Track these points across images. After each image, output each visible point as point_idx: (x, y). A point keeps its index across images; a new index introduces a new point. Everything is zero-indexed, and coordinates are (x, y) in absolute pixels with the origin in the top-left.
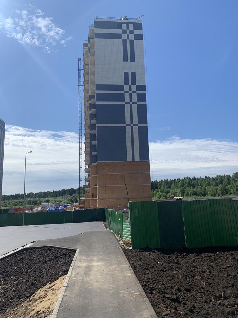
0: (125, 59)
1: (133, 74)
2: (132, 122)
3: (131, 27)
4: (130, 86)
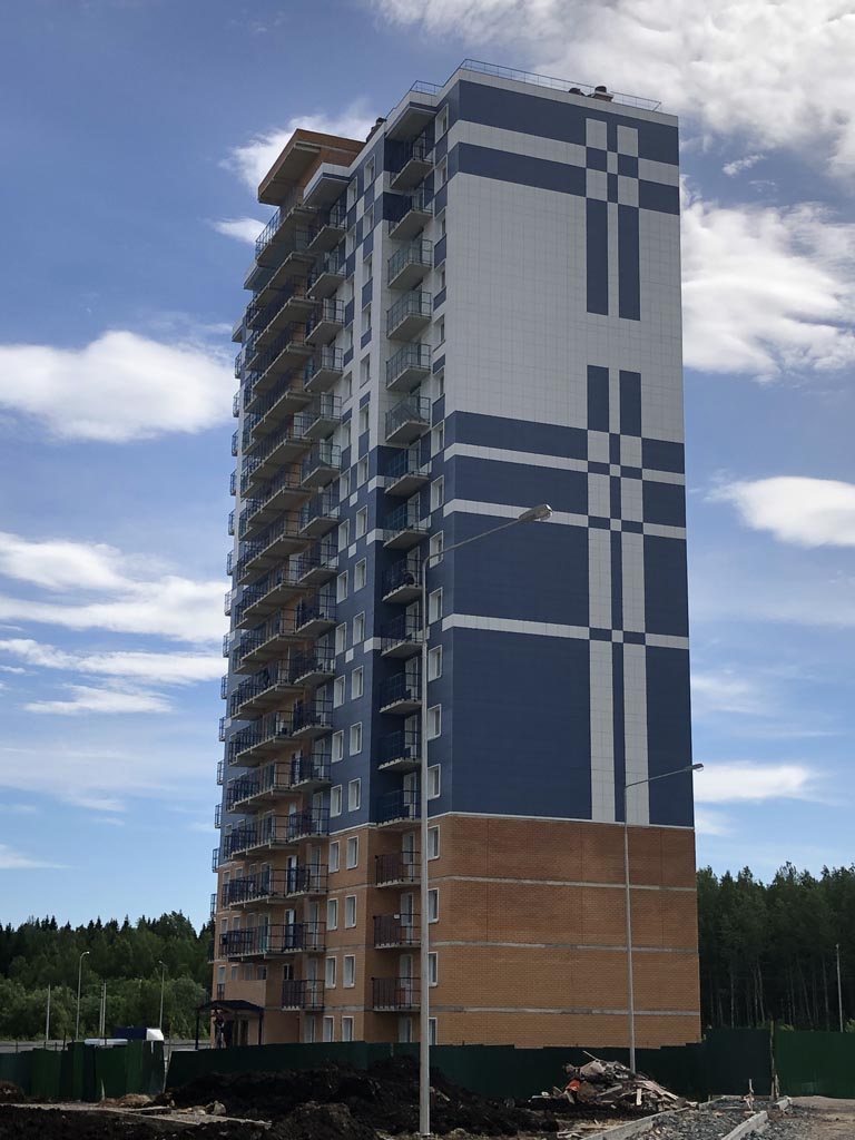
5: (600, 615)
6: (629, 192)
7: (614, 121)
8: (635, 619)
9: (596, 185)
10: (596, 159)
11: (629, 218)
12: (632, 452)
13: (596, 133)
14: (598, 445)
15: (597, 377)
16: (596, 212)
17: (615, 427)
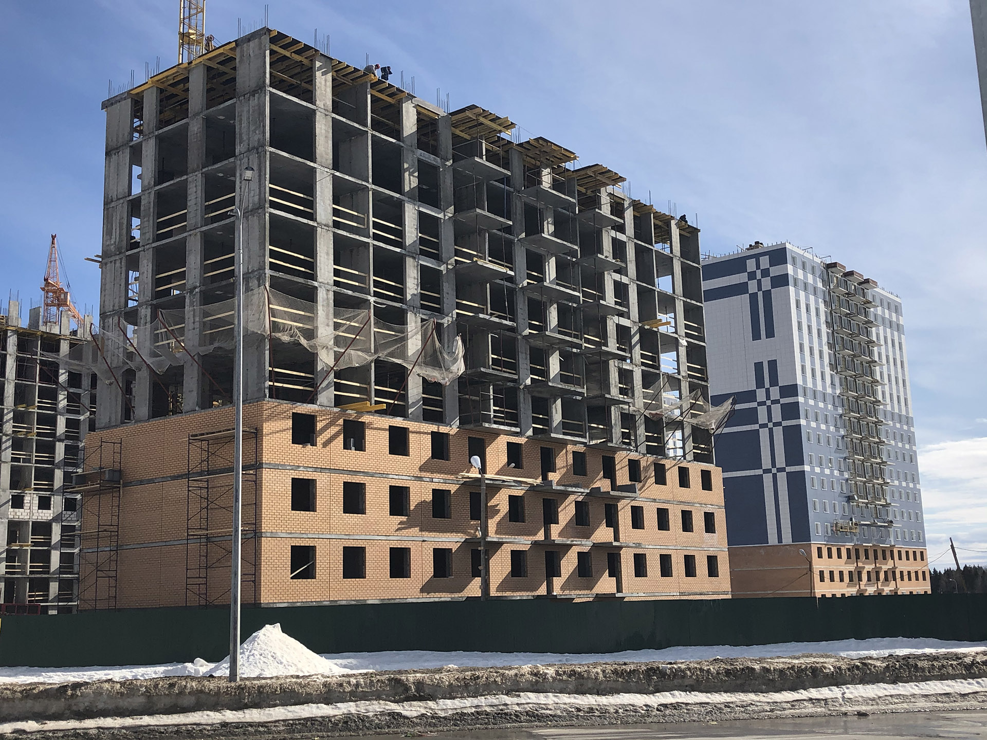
0: (756, 336)
1: (773, 364)
2: (774, 464)
3: (765, 262)
4: (768, 391)
5: (766, 462)
6: (766, 284)
7: (757, 257)
8: (781, 461)
9: (753, 287)
10: (752, 276)
11: (767, 295)
12: (775, 393)
13: (751, 265)
14: (761, 395)
15: (759, 366)
16: (753, 298)
17: (767, 385)
